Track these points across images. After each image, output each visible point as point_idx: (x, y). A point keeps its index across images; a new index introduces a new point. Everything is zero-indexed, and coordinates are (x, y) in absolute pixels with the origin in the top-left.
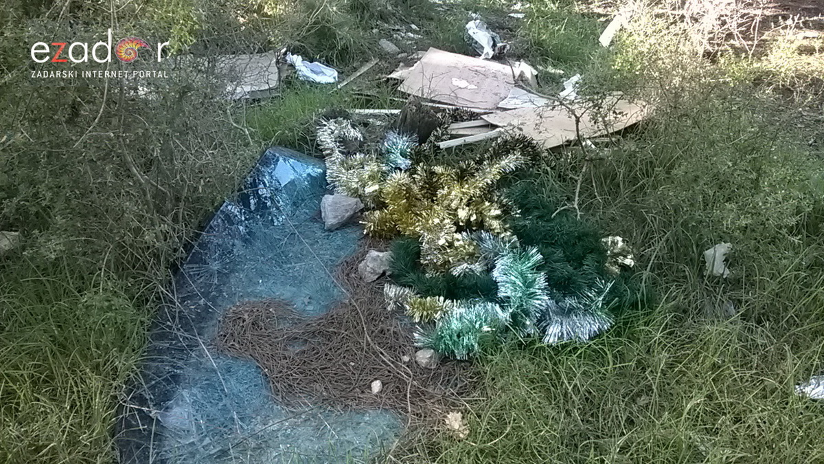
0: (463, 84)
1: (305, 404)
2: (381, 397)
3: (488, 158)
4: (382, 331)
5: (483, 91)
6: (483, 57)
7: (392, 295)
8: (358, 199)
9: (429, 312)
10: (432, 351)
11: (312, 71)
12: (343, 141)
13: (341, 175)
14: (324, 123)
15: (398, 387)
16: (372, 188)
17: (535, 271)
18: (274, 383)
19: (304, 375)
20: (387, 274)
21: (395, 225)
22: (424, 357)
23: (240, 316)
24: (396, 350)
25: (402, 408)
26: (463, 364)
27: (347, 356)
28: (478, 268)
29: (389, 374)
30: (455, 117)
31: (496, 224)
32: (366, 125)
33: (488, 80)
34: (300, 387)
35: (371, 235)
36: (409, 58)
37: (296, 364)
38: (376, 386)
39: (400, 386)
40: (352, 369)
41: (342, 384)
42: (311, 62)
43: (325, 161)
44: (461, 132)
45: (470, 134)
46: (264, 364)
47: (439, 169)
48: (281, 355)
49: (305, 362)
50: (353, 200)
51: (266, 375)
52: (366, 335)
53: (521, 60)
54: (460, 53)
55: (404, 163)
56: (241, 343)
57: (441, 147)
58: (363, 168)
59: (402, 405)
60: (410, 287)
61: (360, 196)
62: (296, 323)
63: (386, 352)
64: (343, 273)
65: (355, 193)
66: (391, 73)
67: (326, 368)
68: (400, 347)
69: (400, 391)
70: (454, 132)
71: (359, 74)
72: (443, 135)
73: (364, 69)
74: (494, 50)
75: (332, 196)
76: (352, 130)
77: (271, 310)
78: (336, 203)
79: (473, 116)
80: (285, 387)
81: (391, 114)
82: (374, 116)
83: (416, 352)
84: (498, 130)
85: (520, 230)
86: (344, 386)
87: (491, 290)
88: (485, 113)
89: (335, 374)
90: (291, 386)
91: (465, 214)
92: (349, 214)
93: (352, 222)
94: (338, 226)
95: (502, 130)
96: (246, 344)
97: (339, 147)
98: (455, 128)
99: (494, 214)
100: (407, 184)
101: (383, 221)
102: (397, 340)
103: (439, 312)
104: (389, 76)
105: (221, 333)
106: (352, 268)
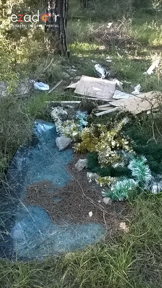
0: (97, 89)
1: (65, 223)
2: (93, 218)
3: (116, 120)
4: (89, 191)
5: (105, 91)
6: (102, 78)
7: (90, 176)
8: (70, 138)
9: (105, 182)
10: (109, 198)
11: (39, 86)
12: (61, 115)
13: (63, 129)
14: (53, 109)
15: (99, 213)
16: (75, 134)
17: (145, 165)
18: (51, 216)
19: (62, 211)
20: (86, 168)
21: (86, 148)
22: (107, 200)
23: (33, 189)
24: (95, 198)
25: (102, 222)
26: (121, 202)
27: (77, 202)
28: (122, 164)
29: (94, 208)
30: (99, 103)
31: (127, 147)
32: (67, 108)
33: (106, 87)
34: (62, 216)
35: (77, 152)
36: (74, 79)
37: (58, 207)
38: (91, 214)
39: (100, 213)
40: (80, 208)
41: (77, 214)
42: (39, 82)
43: (55, 123)
44: (102, 109)
45: (106, 110)
46: (46, 208)
47: (99, 125)
48: (52, 204)
49: (61, 206)
50: (69, 139)
51: (48, 213)
52: (83, 193)
53: (115, 78)
54: (93, 77)
55: (85, 123)
56: (36, 200)
57: (97, 116)
58: (70, 126)
59: (102, 221)
60: (96, 172)
61: (71, 137)
62: (55, 190)
63: (91, 199)
64: (69, 168)
65: (69, 136)
66: (68, 85)
67: (70, 208)
68: (97, 197)
69: (100, 215)
70: (100, 109)
71: (56, 86)
72: (96, 110)
73: (58, 84)
74: (105, 75)
75: (60, 138)
76: (64, 111)
77: (45, 185)
78: (62, 140)
79: (106, 103)
80: (56, 217)
81: (75, 103)
82: (69, 104)
83: (103, 198)
84: (116, 108)
85: (136, 149)
86: (79, 215)
87: (128, 173)
88: (110, 101)
89: (74, 210)
90: (58, 216)
91: (114, 143)
92: (68, 144)
93: (69, 147)
94: (64, 149)
95: (118, 108)
96: (38, 200)
97: (60, 118)
98: (100, 107)
99: (126, 143)
100: (89, 132)
101: (81, 147)
102: (95, 194)
103: (110, 182)
104: (68, 87)
105: (27, 196)
106: (72, 166)
